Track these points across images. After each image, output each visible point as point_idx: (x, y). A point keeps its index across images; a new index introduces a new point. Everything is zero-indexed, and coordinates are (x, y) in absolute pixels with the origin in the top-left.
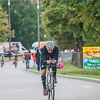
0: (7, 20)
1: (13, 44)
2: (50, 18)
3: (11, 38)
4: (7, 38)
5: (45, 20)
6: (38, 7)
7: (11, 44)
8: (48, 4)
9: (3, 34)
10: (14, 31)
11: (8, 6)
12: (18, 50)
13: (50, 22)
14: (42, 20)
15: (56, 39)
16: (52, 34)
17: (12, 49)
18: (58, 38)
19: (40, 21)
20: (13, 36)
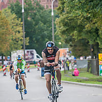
0: (21, 28)
1: (28, 52)
2: (65, 24)
3: (26, 46)
4: (22, 45)
5: (60, 27)
7: (26, 52)
8: (63, 11)
9: (17, 42)
10: (28, 38)
11: (22, 13)
12: (33, 58)
13: (65, 29)
14: (57, 27)
15: (71, 46)
16: (67, 41)
17: (26, 57)
18: (73, 45)
19: (55, 28)
20: (28, 44)
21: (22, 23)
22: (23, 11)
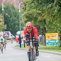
0: (2, 19)
1: (6, 33)
2: (27, 17)
4: (2, 29)
5: (24, 19)
6: (20, 11)
7: (5, 33)
10: (6, 25)
12: (9, 36)
13: (27, 20)
14: (22, 18)
17: (5, 36)
20: (6, 28)
21: (2, 16)
22: (3, 10)
